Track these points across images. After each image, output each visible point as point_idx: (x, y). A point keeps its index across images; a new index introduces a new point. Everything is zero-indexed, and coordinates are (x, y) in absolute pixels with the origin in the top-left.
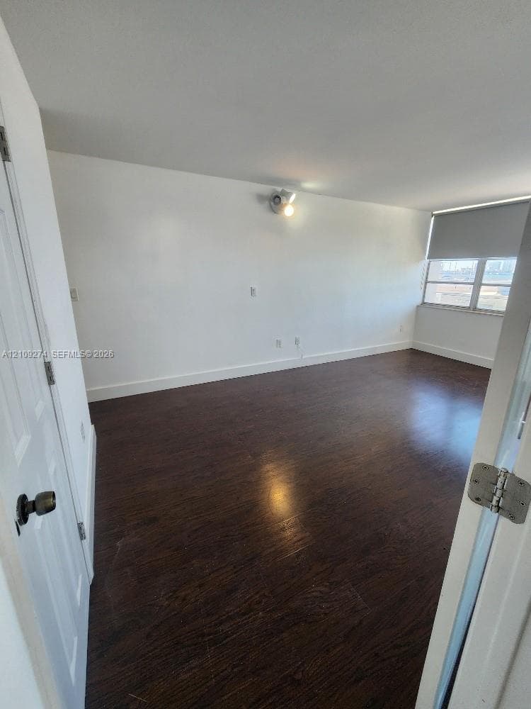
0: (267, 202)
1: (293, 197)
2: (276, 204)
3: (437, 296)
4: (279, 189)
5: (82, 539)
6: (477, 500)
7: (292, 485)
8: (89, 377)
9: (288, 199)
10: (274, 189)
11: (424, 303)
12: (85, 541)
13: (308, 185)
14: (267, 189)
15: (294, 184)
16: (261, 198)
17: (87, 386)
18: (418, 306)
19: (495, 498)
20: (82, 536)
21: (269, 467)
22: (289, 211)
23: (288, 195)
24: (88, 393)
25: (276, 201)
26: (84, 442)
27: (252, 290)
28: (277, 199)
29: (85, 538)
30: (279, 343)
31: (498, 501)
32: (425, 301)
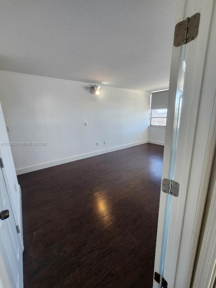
0: (89, 90)
1: (99, 88)
2: (93, 90)
3: (155, 123)
4: (93, 84)
5: (18, 233)
6: (165, 191)
7: (106, 199)
8: (16, 165)
9: (97, 88)
10: (91, 85)
11: (151, 125)
12: (20, 233)
13: (105, 83)
14: (88, 85)
15: (99, 83)
16: (86, 88)
17: (16, 168)
18: (149, 127)
19: (170, 190)
20: (18, 232)
21: (96, 193)
22: (98, 93)
23: (97, 87)
24: (17, 171)
25: (92, 89)
26: (16, 192)
27: (85, 124)
28: (93, 89)
29: (19, 232)
30: (97, 144)
31: (171, 191)
32: (152, 125)
